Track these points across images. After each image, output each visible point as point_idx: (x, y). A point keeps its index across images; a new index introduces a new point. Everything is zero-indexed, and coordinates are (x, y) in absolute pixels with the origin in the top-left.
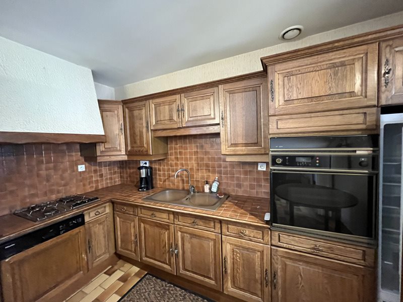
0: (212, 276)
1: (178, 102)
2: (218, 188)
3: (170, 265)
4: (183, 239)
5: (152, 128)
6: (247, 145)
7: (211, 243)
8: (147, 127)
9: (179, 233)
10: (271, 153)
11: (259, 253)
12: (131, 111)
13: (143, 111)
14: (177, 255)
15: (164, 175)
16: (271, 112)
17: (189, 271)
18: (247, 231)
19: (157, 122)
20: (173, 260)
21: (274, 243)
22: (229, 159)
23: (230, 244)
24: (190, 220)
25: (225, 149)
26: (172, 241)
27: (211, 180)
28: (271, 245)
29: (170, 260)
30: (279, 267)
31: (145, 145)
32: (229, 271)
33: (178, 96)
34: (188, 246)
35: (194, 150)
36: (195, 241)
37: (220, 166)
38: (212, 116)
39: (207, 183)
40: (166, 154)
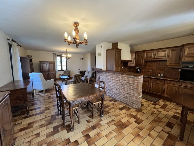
0: (160, 92)
1: (154, 52)
2: (163, 75)
3: (148, 90)
4: (152, 84)
5: (145, 58)
6: (175, 63)
7: (161, 85)
8: (143, 58)
9: (152, 83)
10: (182, 65)
11: (175, 87)
12: (138, 54)
13: (142, 54)
14: (150, 88)
15: (144, 71)
16: (183, 56)
17: (153, 91)
18: (172, 82)
19: (146, 57)
20: (149, 89)
21: (180, 85)
22: (169, 67)
23: (167, 85)
24: (155, 80)
25: (168, 64)
26: (149, 84)
27: (161, 73)
28: (179, 85)
29: (148, 89)
30: (180, 90)
31: (142, 63)
32: (166, 91)
33: (154, 51)
34: (154, 86)
35: (156, 64)
36: (156, 85)
37: (165, 69)
38: (165, 56)
39: (159, 74)
40: (146, 65)
